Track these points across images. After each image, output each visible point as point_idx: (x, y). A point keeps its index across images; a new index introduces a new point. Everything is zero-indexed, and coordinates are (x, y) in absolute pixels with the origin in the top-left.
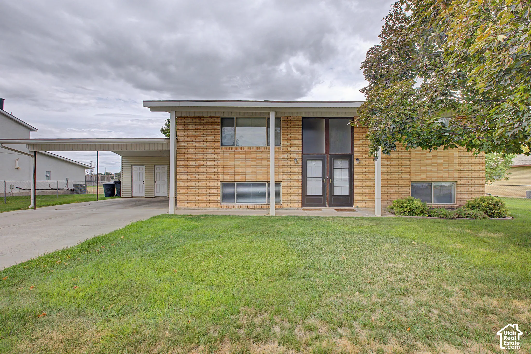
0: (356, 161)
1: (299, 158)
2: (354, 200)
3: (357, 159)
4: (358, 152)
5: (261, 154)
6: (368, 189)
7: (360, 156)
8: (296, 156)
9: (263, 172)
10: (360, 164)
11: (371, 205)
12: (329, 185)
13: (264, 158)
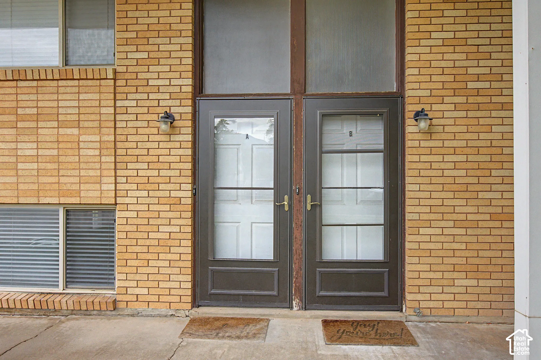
0: (413, 122)
1: (181, 110)
2: (408, 282)
3: (419, 115)
4: (423, 86)
5: (34, 97)
6: (465, 239)
7: (431, 100)
8: (170, 103)
9: (42, 166)
10: (429, 133)
11: (479, 305)
12: (302, 218)
13: (46, 111)
